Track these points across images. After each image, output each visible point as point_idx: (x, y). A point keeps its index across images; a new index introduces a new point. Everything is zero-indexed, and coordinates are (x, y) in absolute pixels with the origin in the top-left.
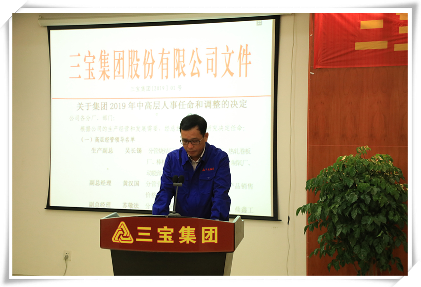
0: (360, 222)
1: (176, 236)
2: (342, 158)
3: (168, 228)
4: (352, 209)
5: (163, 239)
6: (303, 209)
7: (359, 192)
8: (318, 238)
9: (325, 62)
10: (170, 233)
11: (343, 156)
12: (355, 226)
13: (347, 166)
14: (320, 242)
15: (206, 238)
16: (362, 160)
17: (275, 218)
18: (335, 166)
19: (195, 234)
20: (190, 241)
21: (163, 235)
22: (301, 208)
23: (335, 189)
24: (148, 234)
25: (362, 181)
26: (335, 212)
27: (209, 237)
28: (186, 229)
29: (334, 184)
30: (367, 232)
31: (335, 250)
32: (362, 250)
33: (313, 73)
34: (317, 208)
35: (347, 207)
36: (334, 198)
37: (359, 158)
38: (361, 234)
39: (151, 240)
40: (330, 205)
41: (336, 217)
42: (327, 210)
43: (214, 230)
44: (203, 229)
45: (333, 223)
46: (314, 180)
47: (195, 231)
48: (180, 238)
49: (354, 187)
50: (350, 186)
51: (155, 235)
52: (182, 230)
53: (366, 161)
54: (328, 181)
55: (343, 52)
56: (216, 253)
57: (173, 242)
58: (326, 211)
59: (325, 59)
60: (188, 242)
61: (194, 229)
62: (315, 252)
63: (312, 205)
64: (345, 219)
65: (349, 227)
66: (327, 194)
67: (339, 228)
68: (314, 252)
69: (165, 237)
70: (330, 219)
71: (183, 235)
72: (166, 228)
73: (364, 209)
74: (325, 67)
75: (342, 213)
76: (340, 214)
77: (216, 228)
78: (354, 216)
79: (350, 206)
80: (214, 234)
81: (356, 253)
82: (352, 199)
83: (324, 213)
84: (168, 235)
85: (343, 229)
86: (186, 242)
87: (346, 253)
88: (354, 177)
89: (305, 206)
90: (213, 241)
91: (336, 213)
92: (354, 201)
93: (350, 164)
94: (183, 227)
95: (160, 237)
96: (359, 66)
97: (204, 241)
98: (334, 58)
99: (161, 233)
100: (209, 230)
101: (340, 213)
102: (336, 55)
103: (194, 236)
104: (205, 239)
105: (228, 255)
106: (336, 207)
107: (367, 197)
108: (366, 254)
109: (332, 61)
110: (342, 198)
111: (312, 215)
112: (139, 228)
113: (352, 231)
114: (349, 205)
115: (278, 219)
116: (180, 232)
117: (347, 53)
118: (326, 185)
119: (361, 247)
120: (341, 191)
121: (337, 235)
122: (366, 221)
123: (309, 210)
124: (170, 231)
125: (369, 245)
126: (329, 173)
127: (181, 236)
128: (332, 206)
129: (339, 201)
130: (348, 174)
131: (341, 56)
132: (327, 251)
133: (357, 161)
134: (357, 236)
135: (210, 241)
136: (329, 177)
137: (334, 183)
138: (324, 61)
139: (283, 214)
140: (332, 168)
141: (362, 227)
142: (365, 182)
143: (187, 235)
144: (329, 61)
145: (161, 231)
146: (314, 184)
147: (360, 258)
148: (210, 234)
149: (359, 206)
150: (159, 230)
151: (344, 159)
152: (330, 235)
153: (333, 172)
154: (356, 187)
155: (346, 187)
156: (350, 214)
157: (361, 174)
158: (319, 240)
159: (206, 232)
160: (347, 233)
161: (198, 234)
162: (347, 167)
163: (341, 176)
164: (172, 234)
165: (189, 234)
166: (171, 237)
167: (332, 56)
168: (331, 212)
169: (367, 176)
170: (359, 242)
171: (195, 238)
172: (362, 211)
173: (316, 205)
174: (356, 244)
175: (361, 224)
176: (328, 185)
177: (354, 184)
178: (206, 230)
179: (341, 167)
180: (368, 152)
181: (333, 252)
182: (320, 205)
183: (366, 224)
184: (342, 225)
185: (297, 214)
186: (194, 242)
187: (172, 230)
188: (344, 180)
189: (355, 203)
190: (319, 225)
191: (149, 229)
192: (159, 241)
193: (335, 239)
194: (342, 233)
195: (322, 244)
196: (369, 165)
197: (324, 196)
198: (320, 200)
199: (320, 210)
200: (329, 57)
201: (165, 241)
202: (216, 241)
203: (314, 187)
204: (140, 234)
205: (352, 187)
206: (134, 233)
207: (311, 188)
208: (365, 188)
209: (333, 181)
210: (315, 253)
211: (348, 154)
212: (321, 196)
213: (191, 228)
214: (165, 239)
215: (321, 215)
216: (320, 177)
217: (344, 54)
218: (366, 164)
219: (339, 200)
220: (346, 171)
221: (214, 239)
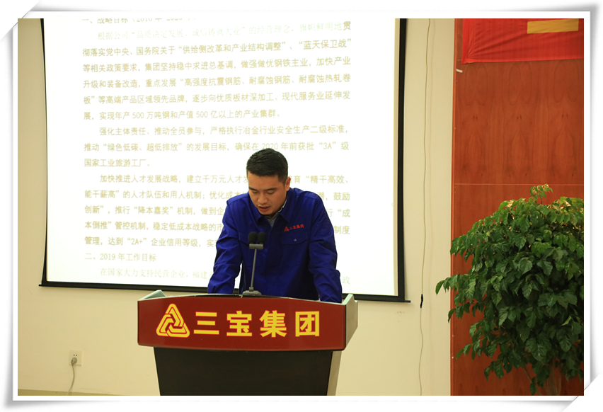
0: (535, 303)
1: (256, 325)
2: (507, 204)
3: (243, 313)
4: (524, 283)
5: (235, 331)
6: (446, 284)
7: (535, 256)
8: (469, 328)
9: (480, 53)
10: (247, 321)
11: (509, 200)
12: (528, 309)
13: (516, 215)
14: (473, 334)
15: (302, 328)
16: (538, 207)
17: (401, 297)
18: (496, 217)
19: (285, 322)
20: (276, 334)
21: (236, 324)
22: (443, 282)
23: (496, 253)
24: (213, 323)
25: (539, 239)
26: (497, 287)
27: (306, 327)
28: (271, 315)
29: (495, 245)
30: (546, 319)
31: (496, 347)
32: (539, 346)
33: (461, 71)
34: (469, 282)
35: (516, 279)
36: (494, 266)
37: (534, 204)
38: (537, 321)
39: (217, 332)
40: (489, 277)
41: (498, 295)
42: (485, 285)
43: (313, 316)
44: (298, 314)
45: (494, 305)
46: (464, 238)
47: (285, 317)
48: (262, 329)
49: (526, 249)
50: (521, 247)
51: (223, 325)
52: (265, 317)
53: (545, 209)
54: (486, 239)
55: (508, 37)
56: (317, 351)
57: (250, 334)
58: (482, 286)
59: (480, 48)
60: (274, 336)
61: (284, 315)
62: (466, 349)
63: (461, 277)
64: (513, 298)
65: (519, 311)
66: (484, 260)
67: (504, 313)
68: (463, 350)
69: (239, 327)
70: (489, 298)
71: (266, 325)
72: (239, 314)
73: (542, 283)
74: (479, 61)
75: (508, 289)
76: (504, 291)
77: (317, 314)
78: (527, 293)
79: (521, 278)
80: (313, 323)
81: (530, 351)
82: (524, 268)
83: (479, 289)
84: (243, 324)
85: (509, 314)
86: (271, 334)
87: (513, 351)
88: (527, 233)
89: (449, 279)
90: (313, 333)
91: (498, 290)
92: (526, 270)
93: (520, 213)
94: (267, 312)
95: (232, 327)
96: (534, 59)
97: (298, 334)
98: (493, 47)
99: (232, 321)
100: (306, 316)
101: (505, 289)
102: (497, 41)
103: (284, 325)
104: (301, 331)
105: (335, 354)
106: (499, 280)
107: (548, 264)
108: (544, 352)
109: (491, 51)
110: (508, 266)
111: (460, 292)
112: (198, 314)
113: (523, 317)
114: (519, 277)
115: (406, 299)
116: (261, 319)
117: (515, 39)
118: (482, 247)
119: (537, 342)
120: (507, 255)
121: (501, 323)
122: (546, 301)
123: (456, 285)
124: (246, 319)
125: (550, 339)
126: (488, 228)
127: (263, 326)
128: (493, 279)
129: (503, 271)
130: (517, 228)
131: (504, 43)
132: (484, 348)
133: (530, 209)
134: (531, 324)
135: (309, 332)
136: (488, 234)
137: (495, 242)
138: (478, 52)
139: (412, 292)
140: (493, 219)
141: (539, 311)
142: (543, 241)
143: (273, 323)
144: (486, 52)
145: (232, 318)
146: (464, 244)
147: (536, 358)
148: (308, 323)
149: (534, 278)
150: (229, 316)
151: (510, 204)
152: (489, 324)
153: (494, 225)
154: (530, 249)
155: (515, 249)
156: (520, 291)
157: (537, 228)
158: (472, 331)
159: (302, 319)
160: (516, 320)
161: (289, 322)
162: (516, 218)
163: (505, 231)
164: (250, 323)
165: (275, 322)
166: (248, 327)
167: (491, 44)
168: (491, 287)
169: (547, 231)
170: (533, 334)
171: (285, 329)
172: (540, 286)
173: (466, 278)
174: (530, 337)
175: (537, 306)
176: (486, 245)
177: (527, 244)
178: (301, 316)
179: (506, 218)
180: (548, 193)
181: (493, 349)
182: (472, 278)
183: (545, 307)
184: (507, 308)
185: (437, 292)
186: (284, 335)
187: (249, 317)
188: (510, 238)
189: (528, 273)
190: (471, 308)
191: (214, 314)
192: (229, 334)
193: (495, 329)
194: (507, 320)
195: (476, 337)
196: (549, 215)
197: (479, 263)
198: (473, 269)
199: (473, 284)
200: (486, 46)
201: (239, 334)
202: (317, 333)
203: (464, 250)
204: (200, 323)
205: (524, 249)
206: (191, 322)
207: (459, 250)
208: (544, 251)
209: (493, 240)
210: (464, 352)
211: (517, 198)
212: (474, 264)
213: (278, 312)
214: (239, 331)
215: (475, 293)
216: (473, 234)
217: (510, 41)
218: (545, 213)
219: (503, 269)
220: (513, 224)
221: (313, 330)
